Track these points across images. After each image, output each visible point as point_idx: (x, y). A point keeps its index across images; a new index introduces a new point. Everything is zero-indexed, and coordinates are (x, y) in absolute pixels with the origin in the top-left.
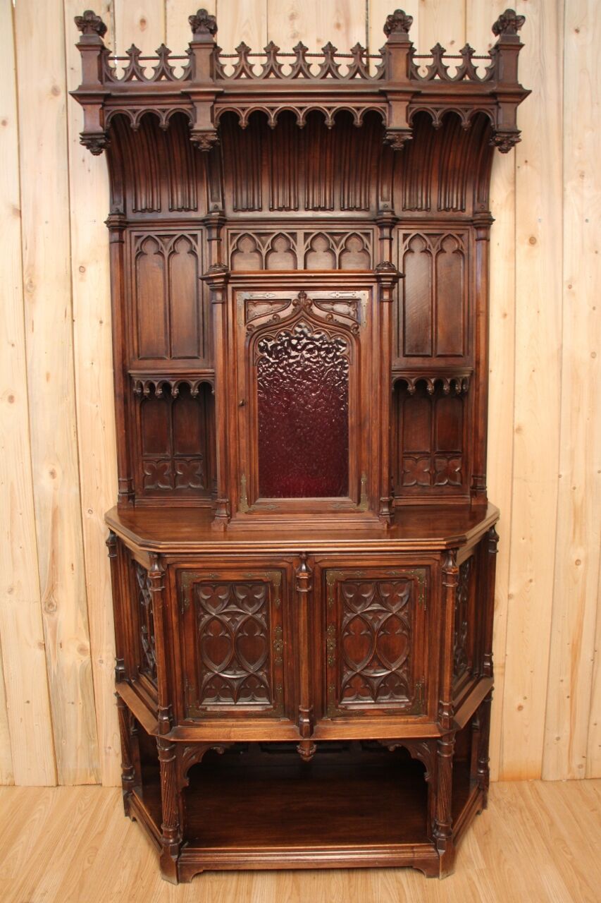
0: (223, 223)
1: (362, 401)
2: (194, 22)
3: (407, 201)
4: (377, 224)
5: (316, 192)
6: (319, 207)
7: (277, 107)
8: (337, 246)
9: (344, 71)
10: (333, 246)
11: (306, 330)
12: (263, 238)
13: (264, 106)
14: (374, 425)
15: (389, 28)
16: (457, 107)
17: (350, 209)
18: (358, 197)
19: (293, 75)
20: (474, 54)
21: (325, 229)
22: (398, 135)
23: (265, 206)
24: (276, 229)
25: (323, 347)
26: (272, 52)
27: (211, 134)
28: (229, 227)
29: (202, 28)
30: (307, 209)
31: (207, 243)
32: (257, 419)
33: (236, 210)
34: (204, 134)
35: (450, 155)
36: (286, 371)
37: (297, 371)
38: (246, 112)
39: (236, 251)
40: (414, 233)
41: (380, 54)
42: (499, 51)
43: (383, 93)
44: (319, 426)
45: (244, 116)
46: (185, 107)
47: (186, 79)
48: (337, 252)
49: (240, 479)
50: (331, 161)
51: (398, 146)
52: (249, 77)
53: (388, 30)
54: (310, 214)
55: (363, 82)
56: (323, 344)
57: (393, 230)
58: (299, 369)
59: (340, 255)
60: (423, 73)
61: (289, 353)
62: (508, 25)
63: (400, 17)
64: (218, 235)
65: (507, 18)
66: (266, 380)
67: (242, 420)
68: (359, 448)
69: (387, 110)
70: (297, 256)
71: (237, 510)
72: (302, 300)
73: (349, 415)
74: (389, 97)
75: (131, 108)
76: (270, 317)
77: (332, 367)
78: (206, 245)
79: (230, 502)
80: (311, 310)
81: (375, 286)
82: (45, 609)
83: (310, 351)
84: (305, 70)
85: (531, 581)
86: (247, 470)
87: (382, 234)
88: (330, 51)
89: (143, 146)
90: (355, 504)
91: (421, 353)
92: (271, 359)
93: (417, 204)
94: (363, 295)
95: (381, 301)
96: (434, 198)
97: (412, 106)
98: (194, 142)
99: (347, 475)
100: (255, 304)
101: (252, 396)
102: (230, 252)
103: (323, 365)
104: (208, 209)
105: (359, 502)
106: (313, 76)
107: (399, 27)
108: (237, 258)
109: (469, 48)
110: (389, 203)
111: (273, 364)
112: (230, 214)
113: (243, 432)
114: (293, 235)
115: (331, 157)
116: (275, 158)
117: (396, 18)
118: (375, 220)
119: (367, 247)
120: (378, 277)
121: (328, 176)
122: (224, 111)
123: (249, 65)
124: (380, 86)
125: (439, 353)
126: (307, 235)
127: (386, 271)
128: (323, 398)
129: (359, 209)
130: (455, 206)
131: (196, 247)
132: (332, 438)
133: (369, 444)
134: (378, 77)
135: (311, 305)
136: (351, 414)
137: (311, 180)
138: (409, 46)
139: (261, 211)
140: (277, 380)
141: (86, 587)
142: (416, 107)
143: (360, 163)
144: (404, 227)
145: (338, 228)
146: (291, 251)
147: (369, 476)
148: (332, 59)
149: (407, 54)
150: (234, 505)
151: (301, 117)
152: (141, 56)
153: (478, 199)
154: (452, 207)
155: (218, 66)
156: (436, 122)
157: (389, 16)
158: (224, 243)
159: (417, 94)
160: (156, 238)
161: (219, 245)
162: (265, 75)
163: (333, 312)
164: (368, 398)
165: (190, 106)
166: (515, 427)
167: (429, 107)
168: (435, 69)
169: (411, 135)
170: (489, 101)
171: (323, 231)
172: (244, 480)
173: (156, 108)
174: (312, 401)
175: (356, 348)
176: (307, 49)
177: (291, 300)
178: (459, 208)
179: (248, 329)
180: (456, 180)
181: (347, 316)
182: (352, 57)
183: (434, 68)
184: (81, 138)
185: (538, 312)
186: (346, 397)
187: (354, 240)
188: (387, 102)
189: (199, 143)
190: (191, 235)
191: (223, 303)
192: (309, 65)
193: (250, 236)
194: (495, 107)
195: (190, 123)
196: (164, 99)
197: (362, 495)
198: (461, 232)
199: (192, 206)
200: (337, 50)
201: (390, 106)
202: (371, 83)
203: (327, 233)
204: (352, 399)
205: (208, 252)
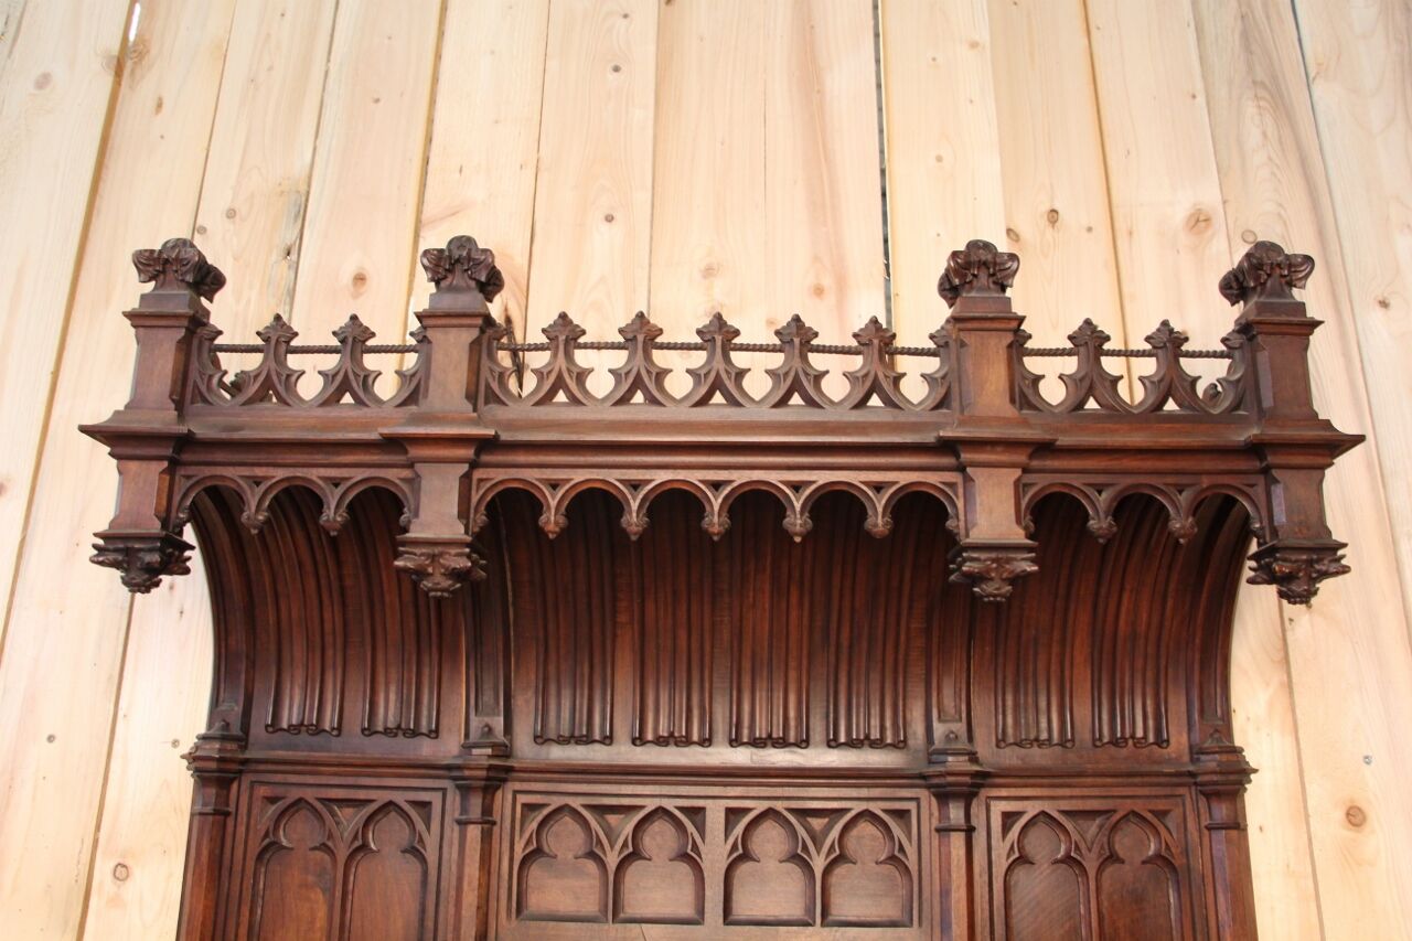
0: (503, 775)
2: (437, 265)
3: (1010, 720)
4: (928, 787)
5: (761, 696)
6: (770, 736)
7: (649, 481)
8: (818, 844)
9: (836, 388)
10: (805, 848)
12: (612, 819)
13: (613, 476)
15: (957, 281)
16: (1153, 480)
17: (852, 744)
18: (875, 711)
19: (697, 398)
20: (1185, 347)
21: (786, 797)
22: (993, 561)
23: (623, 730)
24: (649, 796)
26: (640, 338)
27: (453, 551)
28: (518, 786)
29: (458, 279)
30: (735, 742)
31: (456, 828)
33: (541, 739)
34: (437, 550)
35: (1120, 597)
38: (560, 493)
39: (535, 854)
40: (1032, 809)
41: (932, 346)
42: (1251, 339)
43: (947, 446)
45: (553, 503)
46: (393, 475)
47: (404, 403)
48: (819, 864)
50: (801, 618)
51: (995, 589)
52: (574, 401)
53: (950, 288)
54: (742, 757)
55: (888, 416)
57: (975, 803)
59: (827, 872)
60: (1053, 393)
62: (1269, 275)
63: (984, 256)
64: (487, 810)
65: (1266, 261)
69: (961, 491)
70: (706, 874)
74: (966, 456)
75: (246, 471)
78: (453, 832)
84: (730, 386)
87: (943, 816)
88: (797, 337)
89: (301, 564)
93: (1038, 731)
96: (1083, 711)
97: (1029, 478)
98: (406, 570)
102: (519, 855)
104: (467, 735)
106: (752, 400)
107: (983, 279)
108: (536, 872)
109: (1171, 331)
110: (961, 728)
112: (526, 749)
114: (696, 813)
115: (801, 604)
116: (650, 606)
117: (974, 258)
118: (922, 777)
119: (901, 849)
121: (794, 653)
122: (501, 488)
123: (575, 370)
124: (938, 426)
126: (733, 815)
129: (878, 744)
130: (1140, 734)
131: (425, 835)
134: (931, 403)
137: (747, 665)
138: (1014, 324)
139: (610, 744)
142: (1040, 482)
143: (881, 620)
144: (1004, 792)
145: (819, 796)
146: (689, 857)
148: (804, 359)
149: (1010, 346)
151: (716, 508)
152: (295, 343)
153: (1202, 712)
154: (1133, 736)
155: (492, 371)
156: (1099, 523)
157: (955, 255)
158: (502, 833)
159: (1044, 448)
160: (318, 805)
161: (486, 837)
162: (618, 395)
165: (406, 473)
167: (1076, 481)
168: (1086, 384)
169: (1033, 561)
170: (1243, 464)
171: (779, 806)
173: (314, 474)
176: (737, 333)
178: (1151, 738)
180: (1139, 663)
182: (857, 353)
183: (1082, 380)
184: (95, 546)
187: (866, 829)
188: (961, 469)
189: (421, 573)
190: (415, 804)
192: (741, 374)
193: (575, 813)
194: (1261, 480)
195: (403, 518)
196: (338, 454)
198: (1161, 805)
199: (424, 722)
200: (816, 335)
201: (968, 480)
202: (913, 419)
203: (791, 810)
205: (455, 855)
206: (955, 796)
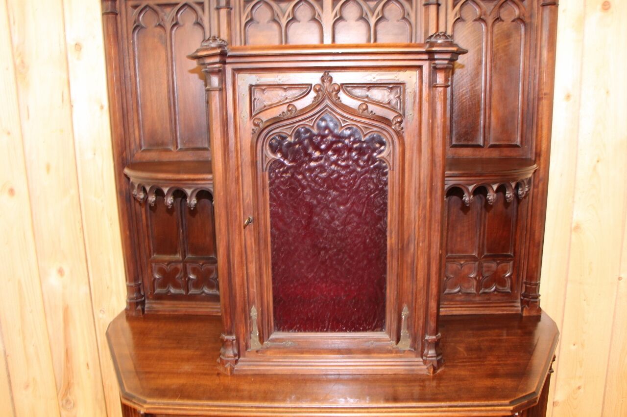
1: (406, 217)
8: (372, 14)
10: (367, 14)
11: (331, 125)
14: (420, 249)
25: (355, 146)
31: (216, 11)
32: (269, 239)
36: (305, 177)
37: (320, 178)
39: (251, 22)
44: (349, 247)
48: (372, 21)
49: (250, 311)
56: (354, 142)
58: (324, 174)
59: (376, 25)
61: (310, 155)
64: (228, 3)
66: (280, 189)
67: (250, 241)
68: (399, 276)
70: (324, 28)
71: (247, 347)
72: (327, 84)
73: (388, 234)
76: (284, 108)
77: (366, 172)
78: (214, 14)
79: (238, 340)
80: (339, 98)
81: (426, 66)
82: (63, 406)
83: (337, 151)
85: (579, 388)
86: (257, 301)
90: (394, 342)
91: (470, 143)
92: (286, 162)
94: (410, 78)
95: (433, 85)
99: (384, 307)
100: (264, 90)
101: (261, 211)
102: (243, 22)
103: (354, 171)
105: (398, 340)
108: (251, 29)
111: (289, 168)
113: (252, 256)
114: (319, 1)
119: (408, 14)
120: (430, 53)
125: (492, 143)
126: (335, 1)
127: (440, 45)
128: (354, 212)
131: (203, 17)
132: (365, 262)
133: (412, 271)
135: (338, 91)
136: (391, 233)
140: (295, 190)
141: (103, 386)
146: (316, 20)
147: (412, 309)
150: (242, 343)
158: (235, 12)
160: (156, 8)
161: (229, 14)
163: (367, 101)
164: (413, 212)
166: (574, 225)
172: (254, 313)
174: (340, 216)
175: (398, 149)
177: (311, 85)
179: (255, 125)
181: (388, 106)
185: (608, 92)
186: (384, 210)
190: (197, 3)
191: (221, 90)
193: (266, 3)
197: (402, 331)
204: (392, 214)
205: (216, 23)
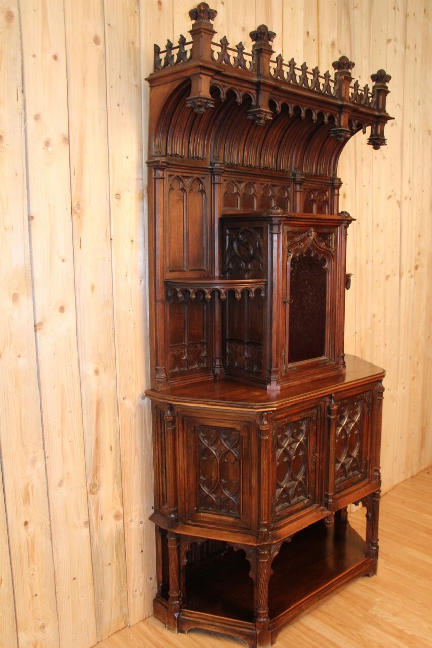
29: (267, 39)
46: (252, 91)
69: (338, 116)
71: (281, 374)
74: (344, 110)
75: (223, 84)
90: (329, 360)
99: (324, 343)
123: (282, 71)
126: (261, 185)
153: (333, 170)
172: (283, 354)
173: (237, 88)
175: (333, 263)
179: (289, 252)
188: (340, 112)
189: (261, 119)
190: (202, 178)
195: (254, 104)
197: (332, 354)
206: (298, 184)
